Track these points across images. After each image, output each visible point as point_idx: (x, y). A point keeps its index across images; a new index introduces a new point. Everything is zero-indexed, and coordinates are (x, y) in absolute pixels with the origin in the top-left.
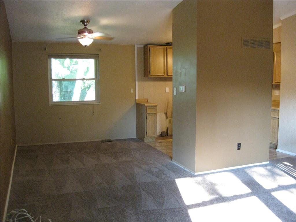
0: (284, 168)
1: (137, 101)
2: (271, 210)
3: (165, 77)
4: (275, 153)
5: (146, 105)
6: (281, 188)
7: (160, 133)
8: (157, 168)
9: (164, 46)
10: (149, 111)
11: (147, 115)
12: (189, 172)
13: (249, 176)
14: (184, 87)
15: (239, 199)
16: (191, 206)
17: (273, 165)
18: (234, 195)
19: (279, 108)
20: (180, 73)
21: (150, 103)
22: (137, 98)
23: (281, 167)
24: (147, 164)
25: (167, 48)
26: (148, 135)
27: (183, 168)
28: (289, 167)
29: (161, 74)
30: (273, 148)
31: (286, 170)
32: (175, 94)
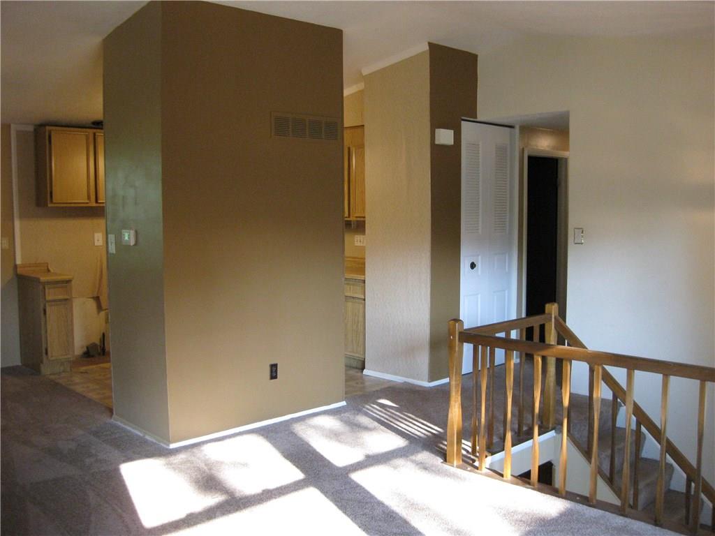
0: (380, 413)
1: (18, 270)
2: (349, 516)
3: (91, 207)
4: (362, 379)
5: (43, 279)
6: (373, 460)
7: (85, 349)
8: (73, 440)
9: (88, 130)
10: (51, 294)
11: (45, 306)
12: (155, 444)
13: (301, 439)
14: (132, 232)
15: (276, 498)
16: (159, 529)
17: (354, 409)
18: (264, 491)
19: (364, 275)
20: (123, 197)
21: (56, 274)
22: (19, 262)
23: (372, 411)
24: (47, 433)
25: (94, 134)
26: (52, 356)
27: (141, 435)
28: (391, 410)
29: (81, 198)
30: (356, 368)
31: (383, 417)
32: (112, 249)
